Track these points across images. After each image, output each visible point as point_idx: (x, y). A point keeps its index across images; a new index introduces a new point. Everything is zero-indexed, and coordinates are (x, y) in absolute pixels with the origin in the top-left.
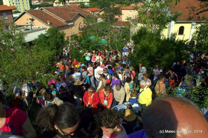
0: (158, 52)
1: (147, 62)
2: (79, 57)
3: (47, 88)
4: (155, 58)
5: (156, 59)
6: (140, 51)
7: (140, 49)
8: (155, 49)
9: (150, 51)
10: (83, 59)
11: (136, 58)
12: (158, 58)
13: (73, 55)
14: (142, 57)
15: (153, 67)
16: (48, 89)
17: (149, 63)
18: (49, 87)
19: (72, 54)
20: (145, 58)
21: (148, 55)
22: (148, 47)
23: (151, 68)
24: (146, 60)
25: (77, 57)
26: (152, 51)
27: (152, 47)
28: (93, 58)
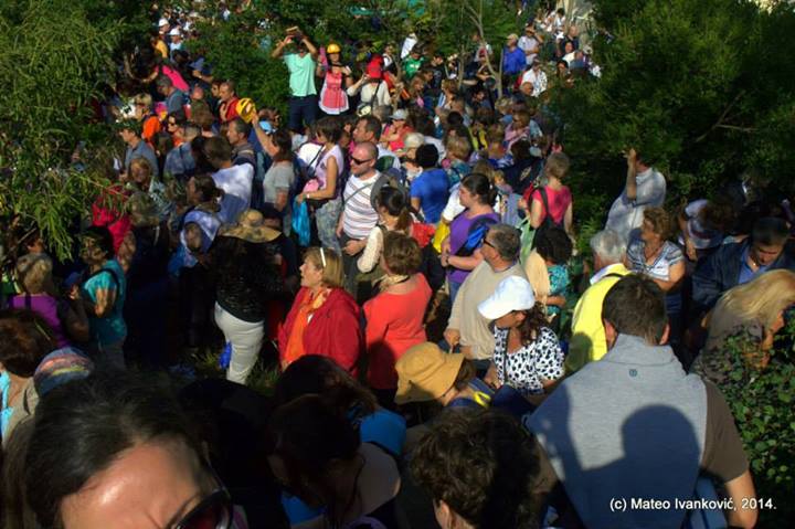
0: (741, 82)
1: (667, 141)
2: (253, 78)
3: (63, 256)
4: (714, 119)
5: (718, 125)
6: (632, 70)
7: (631, 55)
8: (723, 65)
9: (694, 72)
10: (273, 91)
11: (597, 107)
12: (736, 121)
13: (215, 63)
14: (642, 105)
15: (694, 173)
16: (67, 260)
17: (675, 146)
18: (75, 253)
19: (210, 55)
20: (658, 113)
21: (679, 94)
22: (683, 49)
23: (682, 176)
24: (661, 123)
25: (240, 74)
26: (706, 74)
27: (708, 52)
28: (329, 87)
